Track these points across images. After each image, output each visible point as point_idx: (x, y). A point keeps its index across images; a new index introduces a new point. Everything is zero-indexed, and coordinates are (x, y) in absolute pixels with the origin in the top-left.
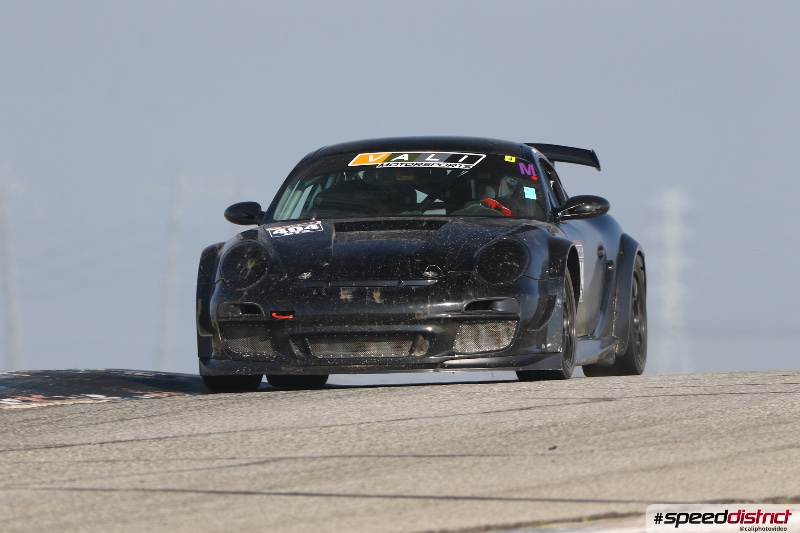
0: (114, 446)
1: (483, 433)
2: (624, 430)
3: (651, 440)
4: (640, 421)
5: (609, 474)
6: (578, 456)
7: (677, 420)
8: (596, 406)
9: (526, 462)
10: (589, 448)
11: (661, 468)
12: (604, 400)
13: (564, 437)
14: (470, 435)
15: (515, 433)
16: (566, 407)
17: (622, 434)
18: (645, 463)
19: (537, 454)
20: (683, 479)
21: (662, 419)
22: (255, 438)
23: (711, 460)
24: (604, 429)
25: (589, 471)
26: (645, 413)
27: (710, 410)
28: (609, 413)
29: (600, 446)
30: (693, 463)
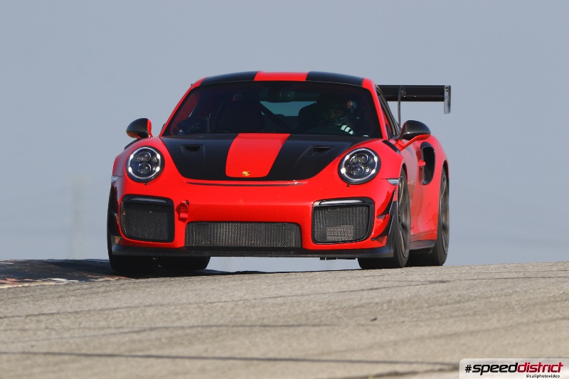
0: (34, 319)
1: (329, 308)
2: (441, 305)
3: (456, 314)
4: (458, 299)
5: (406, 341)
6: (389, 325)
7: (486, 298)
8: (430, 287)
9: (346, 331)
10: (402, 319)
11: (451, 335)
12: (441, 282)
13: (390, 311)
14: (318, 309)
15: (355, 307)
16: (407, 287)
17: (438, 308)
18: (441, 331)
19: (358, 325)
20: (464, 344)
21: (476, 297)
22: (150, 311)
23: (495, 329)
24: (426, 305)
25: (392, 338)
26: (465, 292)
27: (518, 290)
28: (438, 292)
29: (413, 318)
30: (478, 332)
